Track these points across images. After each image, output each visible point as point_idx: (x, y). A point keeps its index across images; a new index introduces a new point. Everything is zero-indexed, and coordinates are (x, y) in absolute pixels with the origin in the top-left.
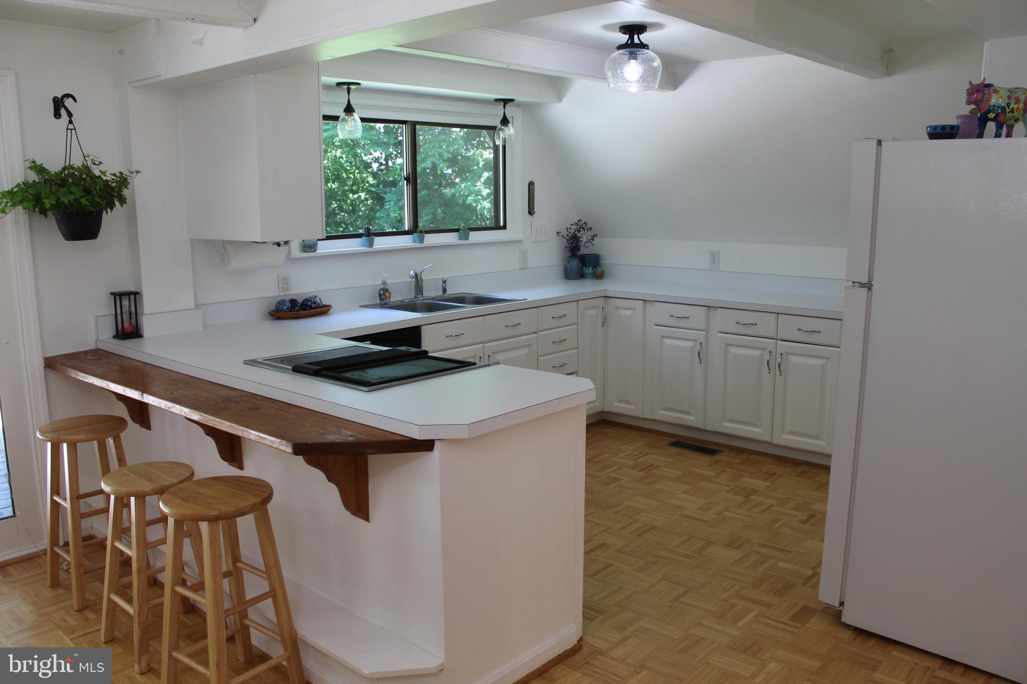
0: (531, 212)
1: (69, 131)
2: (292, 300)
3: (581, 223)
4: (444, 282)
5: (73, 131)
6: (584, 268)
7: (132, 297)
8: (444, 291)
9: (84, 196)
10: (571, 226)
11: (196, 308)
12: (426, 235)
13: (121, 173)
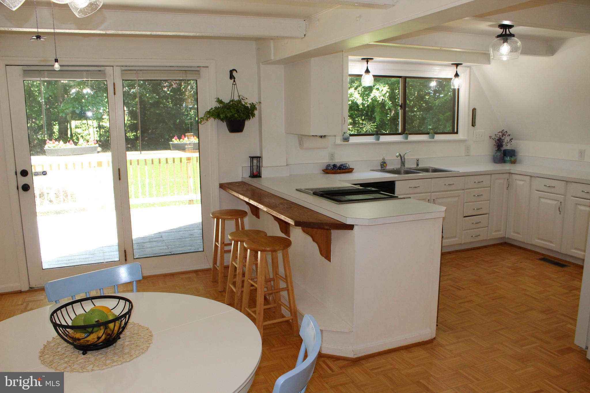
0: (473, 125)
1: (233, 85)
2: (334, 164)
3: (504, 132)
4: (418, 160)
5: (235, 85)
6: (505, 157)
7: (258, 159)
8: (418, 165)
9: (236, 113)
10: (498, 133)
11: (287, 166)
12: (409, 136)
13: (252, 103)
